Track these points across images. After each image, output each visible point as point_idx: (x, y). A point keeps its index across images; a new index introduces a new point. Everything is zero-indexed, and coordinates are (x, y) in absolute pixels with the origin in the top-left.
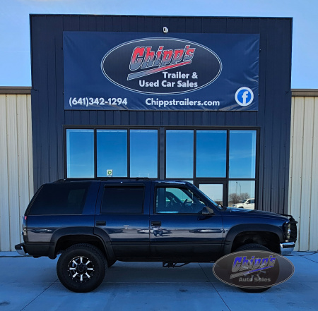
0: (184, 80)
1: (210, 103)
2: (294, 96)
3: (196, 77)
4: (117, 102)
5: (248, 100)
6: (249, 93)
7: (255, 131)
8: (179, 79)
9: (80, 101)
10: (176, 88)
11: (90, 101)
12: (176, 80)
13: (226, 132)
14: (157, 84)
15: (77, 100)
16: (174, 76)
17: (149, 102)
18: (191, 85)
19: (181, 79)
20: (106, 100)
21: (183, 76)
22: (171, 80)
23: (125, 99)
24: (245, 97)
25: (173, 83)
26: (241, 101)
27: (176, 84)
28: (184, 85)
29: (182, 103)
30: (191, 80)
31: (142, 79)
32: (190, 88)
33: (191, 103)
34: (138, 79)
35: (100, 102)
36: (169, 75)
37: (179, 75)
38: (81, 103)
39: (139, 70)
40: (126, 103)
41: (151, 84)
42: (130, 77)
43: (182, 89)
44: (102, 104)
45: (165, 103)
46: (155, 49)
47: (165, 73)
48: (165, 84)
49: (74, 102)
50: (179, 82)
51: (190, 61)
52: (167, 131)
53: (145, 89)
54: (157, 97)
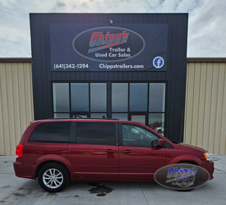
0: (122, 53)
1: (138, 67)
2: (189, 62)
3: (129, 51)
4: (82, 67)
5: (160, 65)
6: (161, 60)
7: (165, 84)
8: (119, 52)
9: (60, 66)
10: (117, 58)
11: (66, 66)
12: (117, 53)
13: (147, 84)
14: (106, 55)
15: (59, 65)
16: (116, 50)
17: (101, 66)
18: (127, 55)
19: (121, 52)
20: (76, 65)
21: (122, 50)
22: (114, 53)
23: (87, 65)
24: (159, 62)
25: (116, 55)
26: (157, 65)
27: (118, 55)
28: (122, 56)
29: (121, 67)
30: (126, 52)
31: (97, 52)
32: (126, 57)
33: (126, 67)
34: (95, 52)
35: (72, 66)
36: (113, 49)
37: (119, 50)
38: (61, 67)
39: (96, 47)
40: (88, 67)
41: (103, 55)
42: (90, 51)
43: (121, 58)
44: (73, 67)
45: (111, 67)
46: (105, 34)
47: (111, 48)
48: (111, 55)
49: (57, 66)
50: (119, 54)
51: (126, 41)
52: (113, 84)
53: (99, 58)
54: (106, 63)
